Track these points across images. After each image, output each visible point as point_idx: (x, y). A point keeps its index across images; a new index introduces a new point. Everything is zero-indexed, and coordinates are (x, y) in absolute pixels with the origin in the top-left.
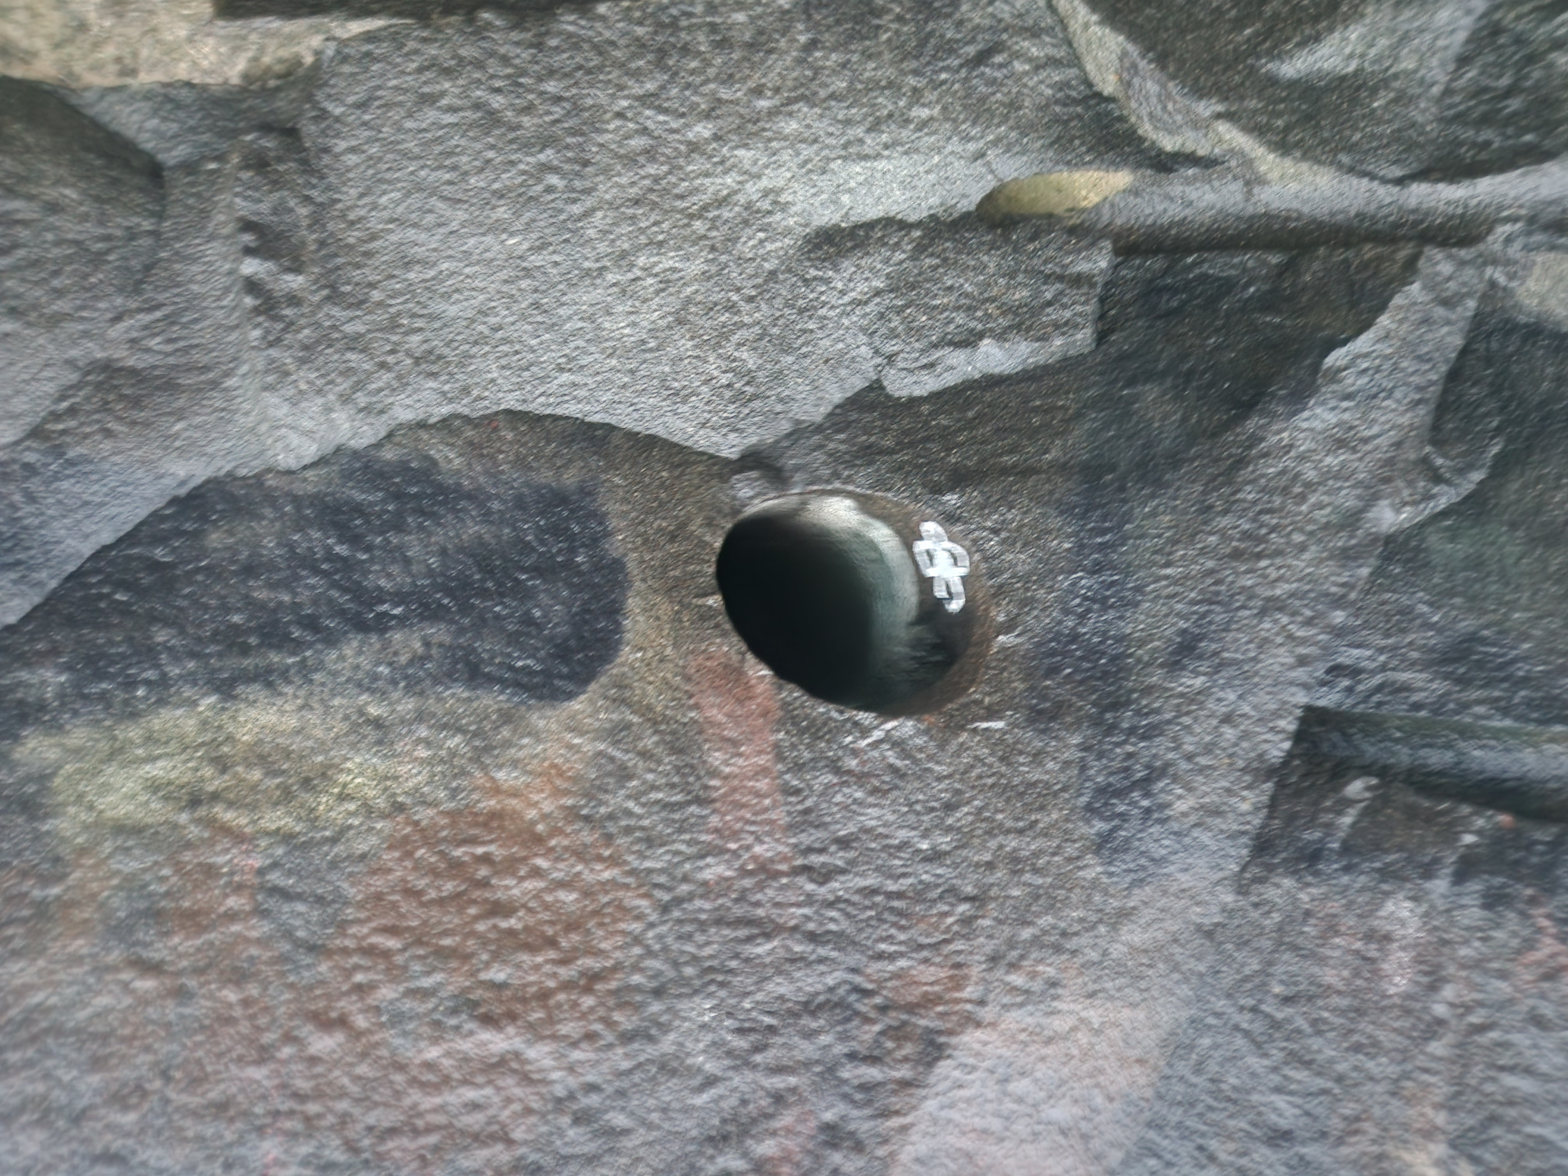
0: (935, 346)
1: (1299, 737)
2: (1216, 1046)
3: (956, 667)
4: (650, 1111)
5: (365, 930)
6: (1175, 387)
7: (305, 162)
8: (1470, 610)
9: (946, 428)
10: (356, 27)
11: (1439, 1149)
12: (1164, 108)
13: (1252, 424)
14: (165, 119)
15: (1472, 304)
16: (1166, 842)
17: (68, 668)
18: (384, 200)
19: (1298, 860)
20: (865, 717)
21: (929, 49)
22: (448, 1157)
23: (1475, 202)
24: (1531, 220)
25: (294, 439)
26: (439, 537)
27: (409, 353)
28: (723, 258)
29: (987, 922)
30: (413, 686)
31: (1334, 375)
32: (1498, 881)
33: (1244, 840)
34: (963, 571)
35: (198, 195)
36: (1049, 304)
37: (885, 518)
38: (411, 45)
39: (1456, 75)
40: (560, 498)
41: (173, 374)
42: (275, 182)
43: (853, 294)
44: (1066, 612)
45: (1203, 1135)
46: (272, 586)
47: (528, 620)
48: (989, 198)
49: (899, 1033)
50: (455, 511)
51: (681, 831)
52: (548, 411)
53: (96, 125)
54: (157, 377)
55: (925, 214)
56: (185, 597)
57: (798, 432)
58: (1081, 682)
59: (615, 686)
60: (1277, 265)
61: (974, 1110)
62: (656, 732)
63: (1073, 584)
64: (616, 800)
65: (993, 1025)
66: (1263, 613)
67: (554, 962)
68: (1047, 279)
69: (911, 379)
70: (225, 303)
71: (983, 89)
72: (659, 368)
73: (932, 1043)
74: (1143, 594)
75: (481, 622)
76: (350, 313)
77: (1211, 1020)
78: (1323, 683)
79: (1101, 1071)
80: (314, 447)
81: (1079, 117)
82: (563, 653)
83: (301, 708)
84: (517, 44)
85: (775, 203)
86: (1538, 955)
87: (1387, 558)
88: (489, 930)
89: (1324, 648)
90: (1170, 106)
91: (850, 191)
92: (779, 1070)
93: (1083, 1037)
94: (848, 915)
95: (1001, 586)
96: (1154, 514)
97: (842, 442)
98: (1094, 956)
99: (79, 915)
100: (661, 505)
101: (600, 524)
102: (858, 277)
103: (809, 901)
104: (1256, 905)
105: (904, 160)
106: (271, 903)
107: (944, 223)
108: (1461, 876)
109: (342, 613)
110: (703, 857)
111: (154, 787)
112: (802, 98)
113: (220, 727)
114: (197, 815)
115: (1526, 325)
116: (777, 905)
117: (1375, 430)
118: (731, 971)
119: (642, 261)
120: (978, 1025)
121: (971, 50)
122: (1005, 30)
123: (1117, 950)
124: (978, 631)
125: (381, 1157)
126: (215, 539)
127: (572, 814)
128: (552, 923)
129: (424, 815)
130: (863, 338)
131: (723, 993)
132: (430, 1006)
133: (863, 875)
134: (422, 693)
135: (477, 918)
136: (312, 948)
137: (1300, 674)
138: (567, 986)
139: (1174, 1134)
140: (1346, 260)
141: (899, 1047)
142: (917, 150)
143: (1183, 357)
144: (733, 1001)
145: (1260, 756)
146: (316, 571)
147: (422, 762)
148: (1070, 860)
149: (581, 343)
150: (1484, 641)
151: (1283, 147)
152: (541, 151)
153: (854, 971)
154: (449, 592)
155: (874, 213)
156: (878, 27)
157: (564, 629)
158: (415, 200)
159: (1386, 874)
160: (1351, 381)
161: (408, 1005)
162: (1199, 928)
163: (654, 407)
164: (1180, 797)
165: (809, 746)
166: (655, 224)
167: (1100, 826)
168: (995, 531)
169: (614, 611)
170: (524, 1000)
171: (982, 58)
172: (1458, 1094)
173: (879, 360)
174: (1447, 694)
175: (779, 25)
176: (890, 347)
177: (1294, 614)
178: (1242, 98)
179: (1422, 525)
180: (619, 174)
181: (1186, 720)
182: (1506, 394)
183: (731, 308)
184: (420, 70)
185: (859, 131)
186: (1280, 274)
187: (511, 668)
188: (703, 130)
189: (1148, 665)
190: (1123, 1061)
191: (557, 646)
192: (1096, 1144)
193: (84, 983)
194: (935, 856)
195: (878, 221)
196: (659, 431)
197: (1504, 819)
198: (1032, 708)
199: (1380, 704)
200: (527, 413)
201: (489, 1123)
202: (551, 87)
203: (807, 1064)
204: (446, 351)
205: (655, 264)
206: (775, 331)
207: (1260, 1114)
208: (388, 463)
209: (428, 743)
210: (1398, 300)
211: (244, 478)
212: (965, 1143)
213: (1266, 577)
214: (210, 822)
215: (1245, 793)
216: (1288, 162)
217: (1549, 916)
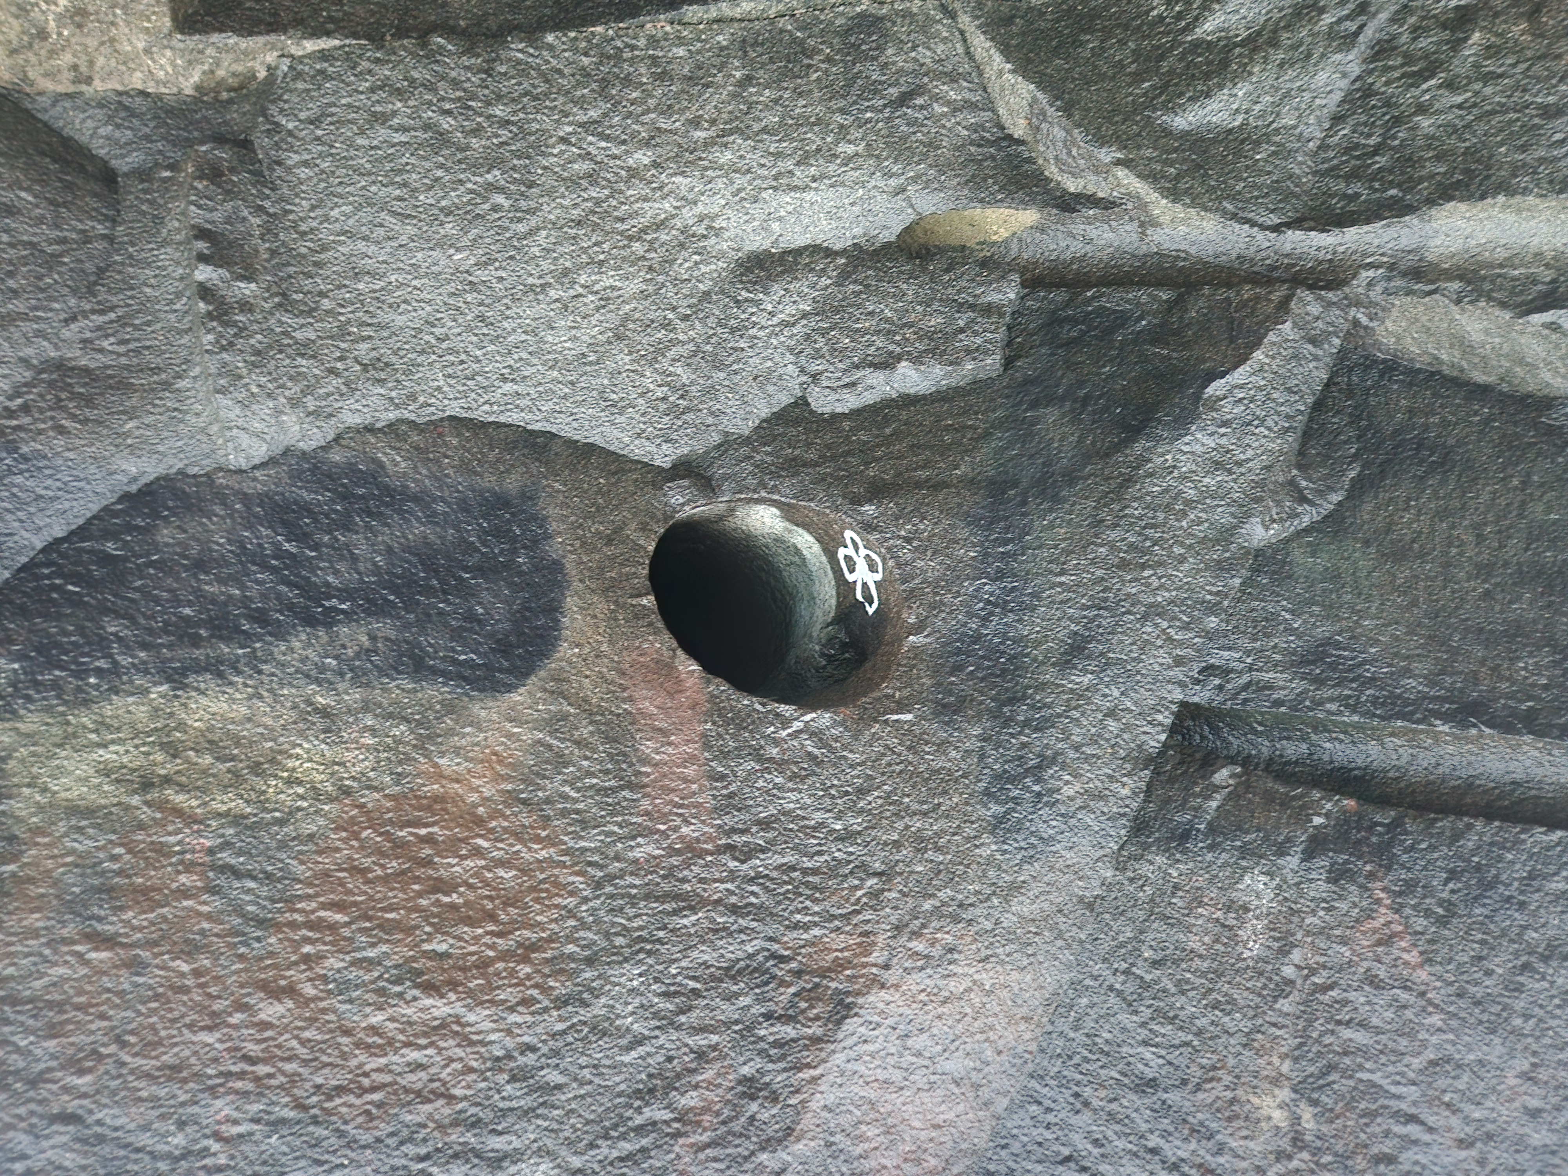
0: (857, 367)
1: (1173, 730)
2: (1092, 1006)
3: (868, 665)
4: (582, 1068)
5: (314, 905)
6: (1073, 410)
7: (258, 173)
8: (1327, 618)
9: (865, 443)
10: (310, 46)
11: (1284, 1094)
12: (1069, 153)
13: (1138, 447)
14: (118, 126)
15: (1337, 341)
16: (1054, 823)
17: (20, 657)
18: (335, 213)
19: (1171, 839)
20: (786, 710)
21: (855, 90)
22: (392, 1112)
23: (1341, 249)
24: (1392, 267)
25: (245, 440)
26: (384, 537)
27: (356, 360)
28: (661, 279)
29: (894, 895)
30: (359, 678)
31: (1214, 404)
32: (1341, 858)
33: (1124, 821)
34: (879, 577)
35: (151, 202)
36: (962, 331)
37: (806, 526)
38: (365, 64)
39: (1330, 132)
40: (501, 501)
41: (125, 374)
42: (228, 192)
43: (782, 316)
44: (970, 615)
45: (1078, 1084)
46: (221, 581)
47: (471, 617)
48: (907, 230)
49: (812, 995)
50: (400, 512)
51: (612, 814)
52: (491, 419)
53: (51, 131)
54: (111, 377)
55: (849, 243)
56: (136, 589)
57: (728, 444)
58: (982, 679)
59: (554, 680)
60: (1166, 301)
61: (877, 1063)
62: (591, 723)
63: (977, 590)
64: (553, 786)
65: (897, 986)
66: (1145, 617)
67: (492, 933)
68: (961, 307)
69: (833, 397)
70: (177, 306)
71: (904, 128)
72: (599, 381)
73: (841, 1002)
74: (1039, 599)
75: (425, 619)
76: (302, 321)
77: (1088, 982)
78: (1197, 682)
79: (991, 1028)
80: (264, 448)
81: (993, 158)
82: (503, 648)
83: (250, 698)
84: (467, 68)
85: (709, 228)
86: (1376, 924)
87: (1256, 570)
88: (432, 904)
89: (1198, 651)
90: (1074, 152)
91: (780, 219)
92: (702, 1030)
93: (976, 998)
94: (767, 889)
95: (912, 590)
96: (1051, 526)
97: (768, 454)
98: (988, 925)
99: (34, 891)
100: (598, 510)
101: (540, 527)
102: (787, 299)
103: (732, 876)
104: (1131, 880)
105: (831, 193)
106: (222, 881)
107: (866, 252)
108: (1309, 855)
109: (291, 607)
110: (634, 838)
111: (105, 771)
112: (737, 130)
113: (172, 714)
114: (149, 797)
115: (1384, 361)
116: (702, 881)
117: (1250, 453)
118: (659, 941)
119: (582, 279)
120: (883, 986)
121: (894, 91)
122: (926, 74)
123: (1009, 920)
124: (890, 631)
125: (328, 1112)
126: (166, 535)
127: (512, 798)
128: (491, 898)
129: (370, 798)
130: (790, 358)
131: (650, 961)
132: (376, 974)
133: (782, 854)
134: (367, 685)
135: (420, 894)
136: (261, 923)
137: (1177, 673)
138: (504, 956)
139: (1053, 1083)
140: (1228, 299)
141: (811, 1007)
142: (843, 184)
143: (1081, 384)
144: (660, 968)
145: (1139, 746)
146: (265, 566)
147: (368, 748)
148: (968, 839)
149: (524, 355)
150: (1338, 645)
151: (1174, 194)
152: (488, 172)
153: (771, 939)
154: (395, 590)
155: (802, 241)
156: (809, 66)
157: (507, 626)
158: (365, 215)
159: (1245, 851)
160: (1229, 410)
161: (353, 974)
162: (1081, 899)
163: (593, 417)
164: (1067, 783)
165: (734, 737)
166: (596, 244)
167: (996, 809)
168: (908, 540)
169: (553, 610)
170: (464, 969)
171: (904, 100)
172: (1301, 1045)
173: (804, 379)
174: (1305, 691)
175: (717, 61)
176: (813, 368)
177: (1173, 619)
178: (1139, 147)
179: (1287, 541)
180: (563, 197)
181: (1075, 714)
182: (1364, 423)
183: (667, 325)
184: (372, 90)
185: (789, 164)
186: (1170, 309)
187: (455, 662)
188: (642, 157)
189: (1043, 663)
190: (1011, 1020)
191: (498, 641)
192: (985, 1093)
193: (41, 954)
194: (848, 836)
195: (806, 248)
196: (599, 441)
197: (1350, 803)
198: (937, 702)
199: (1245, 701)
200: (471, 420)
201: (431, 1080)
202: (499, 111)
203: (728, 1024)
204: (394, 359)
205: (596, 282)
206: (709, 348)
207: (1129, 1064)
208: (337, 465)
209: (373, 731)
210: (1272, 337)
211: (194, 476)
212: (870, 1093)
213: (1148, 585)
214: (161, 805)
215: (1125, 779)
216: (1178, 207)
217: (1383, 890)
